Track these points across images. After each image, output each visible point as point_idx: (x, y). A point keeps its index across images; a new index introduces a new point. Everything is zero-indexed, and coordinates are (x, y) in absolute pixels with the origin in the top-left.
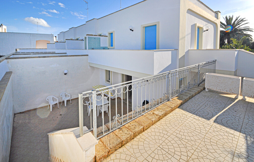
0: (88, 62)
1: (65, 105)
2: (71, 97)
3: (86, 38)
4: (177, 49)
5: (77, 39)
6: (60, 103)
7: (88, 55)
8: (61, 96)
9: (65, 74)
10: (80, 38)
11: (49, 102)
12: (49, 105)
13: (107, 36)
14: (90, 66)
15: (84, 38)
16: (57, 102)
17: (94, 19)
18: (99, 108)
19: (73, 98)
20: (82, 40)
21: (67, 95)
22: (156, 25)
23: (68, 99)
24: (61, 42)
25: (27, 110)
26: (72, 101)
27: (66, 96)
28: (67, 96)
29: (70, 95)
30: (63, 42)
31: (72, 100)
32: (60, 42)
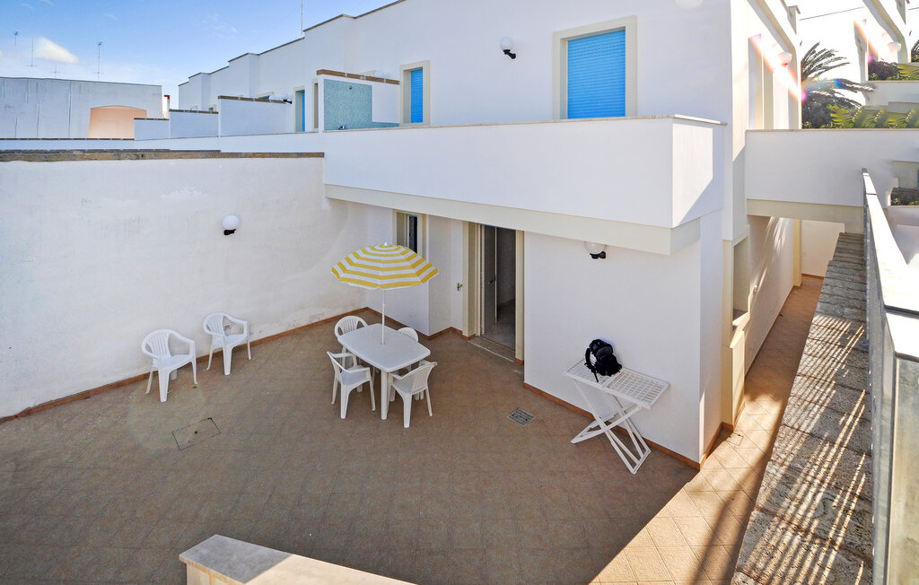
0: (324, 182)
1: (227, 372)
2: (250, 334)
3: (303, 92)
4: (726, 124)
5: (265, 99)
6: (201, 360)
7: (321, 155)
8: (207, 331)
9: (227, 232)
10: (273, 93)
11: (151, 358)
12: (156, 374)
13: (397, 82)
14: (332, 200)
15: (291, 95)
16: (191, 358)
17: (341, 16)
18: (391, 380)
19: (256, 337)
20: (285, 101)
21: (233, 323)
22: (622, 31)
23: (239, 340)
24: (195, 112)
25: (48, 400)
26: (255, 348)
27: (228, 331)
28: (233, 329)
29: (245, 323)
30: (200, 112)
31: (253, 344)
32: (191, 111)
